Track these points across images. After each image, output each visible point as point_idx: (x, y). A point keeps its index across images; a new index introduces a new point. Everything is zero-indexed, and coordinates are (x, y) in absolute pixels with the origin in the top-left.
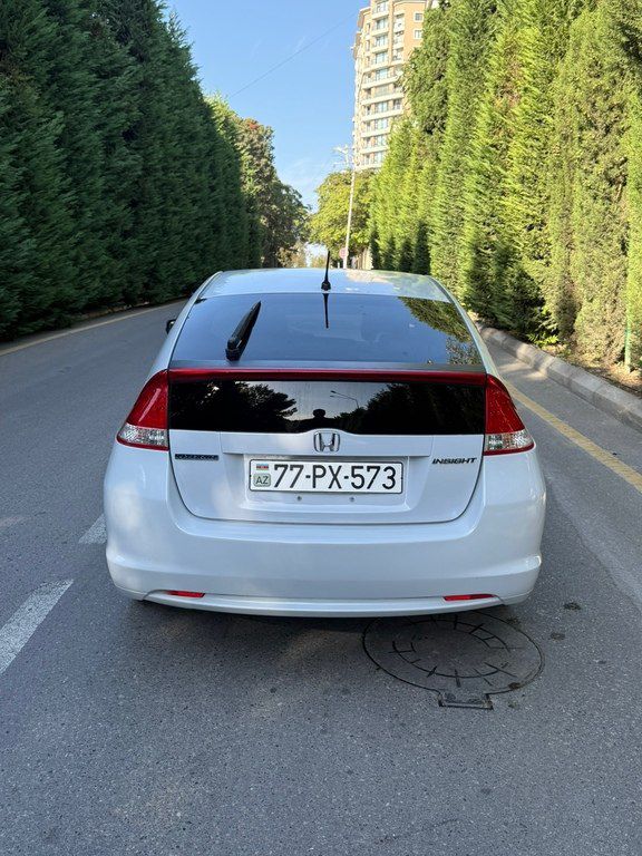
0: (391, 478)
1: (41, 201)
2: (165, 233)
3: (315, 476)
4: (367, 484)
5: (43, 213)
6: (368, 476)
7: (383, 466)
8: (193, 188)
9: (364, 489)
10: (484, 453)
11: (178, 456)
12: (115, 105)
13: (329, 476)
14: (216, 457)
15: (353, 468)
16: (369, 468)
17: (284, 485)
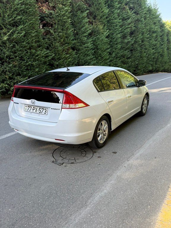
0: (46, 111)
1: (99, 52)
2: (141, 57)
3: (33, 109)
4: (41, 112)
5: (100, 54)
6: (42, 110)
7: (44, 109)
8: (153, 45)
9: (41, 113)
10: (62, 108)
11: (14, 103)
12: (127, 27)
13: (35, 110)
14: (18, 103)
15: (39, 108)
16: (42, 109)
17: (29, 111)
